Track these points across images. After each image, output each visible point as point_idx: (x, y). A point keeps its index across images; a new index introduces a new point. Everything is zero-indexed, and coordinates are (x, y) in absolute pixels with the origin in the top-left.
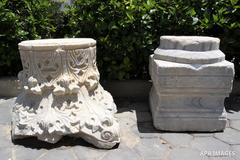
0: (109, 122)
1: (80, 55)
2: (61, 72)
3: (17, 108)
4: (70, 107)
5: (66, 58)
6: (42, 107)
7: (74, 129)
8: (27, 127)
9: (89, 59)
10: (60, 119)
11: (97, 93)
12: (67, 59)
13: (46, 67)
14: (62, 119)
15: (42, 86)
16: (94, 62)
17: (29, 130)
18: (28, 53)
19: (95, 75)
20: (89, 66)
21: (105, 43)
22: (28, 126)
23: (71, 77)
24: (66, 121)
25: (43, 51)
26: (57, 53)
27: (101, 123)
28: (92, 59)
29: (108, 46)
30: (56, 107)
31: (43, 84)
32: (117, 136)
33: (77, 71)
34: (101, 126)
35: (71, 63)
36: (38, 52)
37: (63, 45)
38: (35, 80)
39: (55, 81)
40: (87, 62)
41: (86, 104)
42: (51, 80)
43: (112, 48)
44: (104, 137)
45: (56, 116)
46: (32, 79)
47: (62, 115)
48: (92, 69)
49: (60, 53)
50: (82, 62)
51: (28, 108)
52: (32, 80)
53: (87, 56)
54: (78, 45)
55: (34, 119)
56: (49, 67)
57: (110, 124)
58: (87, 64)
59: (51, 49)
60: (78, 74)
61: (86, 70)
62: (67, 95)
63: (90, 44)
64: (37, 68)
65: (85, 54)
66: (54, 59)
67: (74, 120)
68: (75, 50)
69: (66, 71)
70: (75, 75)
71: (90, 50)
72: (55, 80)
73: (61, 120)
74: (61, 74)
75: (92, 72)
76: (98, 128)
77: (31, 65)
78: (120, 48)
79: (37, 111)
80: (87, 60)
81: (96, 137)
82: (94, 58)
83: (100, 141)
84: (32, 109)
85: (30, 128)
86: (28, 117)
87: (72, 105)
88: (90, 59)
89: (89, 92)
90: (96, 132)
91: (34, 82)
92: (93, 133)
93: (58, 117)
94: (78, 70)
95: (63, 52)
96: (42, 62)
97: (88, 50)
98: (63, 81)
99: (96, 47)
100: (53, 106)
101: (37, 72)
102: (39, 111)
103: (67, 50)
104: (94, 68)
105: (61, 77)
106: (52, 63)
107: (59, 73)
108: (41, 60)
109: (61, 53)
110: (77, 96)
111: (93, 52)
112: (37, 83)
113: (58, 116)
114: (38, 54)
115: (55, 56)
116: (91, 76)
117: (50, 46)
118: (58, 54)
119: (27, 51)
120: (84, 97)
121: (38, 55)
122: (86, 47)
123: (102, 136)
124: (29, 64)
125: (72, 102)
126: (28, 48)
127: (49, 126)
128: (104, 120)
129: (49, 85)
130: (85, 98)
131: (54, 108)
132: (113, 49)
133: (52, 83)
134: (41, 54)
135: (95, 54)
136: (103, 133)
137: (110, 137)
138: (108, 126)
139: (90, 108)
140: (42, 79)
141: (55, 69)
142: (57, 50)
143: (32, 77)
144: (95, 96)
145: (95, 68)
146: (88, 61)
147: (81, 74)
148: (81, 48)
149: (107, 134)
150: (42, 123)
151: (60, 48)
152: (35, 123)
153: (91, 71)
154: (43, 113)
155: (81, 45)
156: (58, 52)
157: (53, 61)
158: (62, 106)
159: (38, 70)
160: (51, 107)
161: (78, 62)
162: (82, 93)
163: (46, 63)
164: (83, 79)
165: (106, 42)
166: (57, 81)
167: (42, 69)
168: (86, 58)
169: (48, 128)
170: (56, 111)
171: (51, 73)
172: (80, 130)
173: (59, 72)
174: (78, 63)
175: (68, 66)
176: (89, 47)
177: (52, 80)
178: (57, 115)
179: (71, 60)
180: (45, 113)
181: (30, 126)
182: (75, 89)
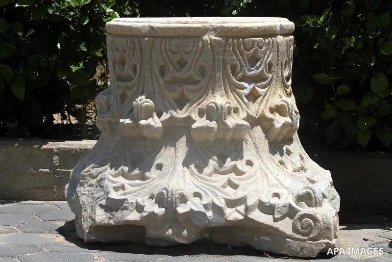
0: (313, 196)
1: (256, 51)
2: (210, 88)
3: (95, 175)
4: (224, 169)
5: (224, 55)
6: (160, 167)
7: (231, 213)
8: (127, 205)
9: (274, 63)
10: (202, 190)
11: (289, 153)
12: (227, 58)
13: (177, 74)
14: (207, 191)
15: (165, 116)
16: (286, 73)
17: (132, 211)
18: (139, 42)
19: (288, 105)
20: (274, 82)
21: (318, 31)
22: (130, 201)
23: (232, 100)
24: (216, 196)
25: (174, 37)
26: (204, 42)
27: (293, 200)
28: (282, 65)
29: (328, 40)
30: (192, 166)
31: (167, 113)
32: (328, 229)
33: (246, 88)
34: (294, 204)
35: (234, 68)
36: (164, 41)
37: (219, 25)
38: (150, 103)
39: (195, 107)
40: (270, 71)
41: (261, 169)
42: (185, 105)
43: (339, 46)
44: (300, 228)
45: (194, 184)
46: (143, 101)
47: (207, 184)
48: (280, 91)
49: (211, 44)
50: (257, 68)
51: (126, 169)
52: (143, 103)
53: (271, 56)
54: (252, 27)
55: (143, 188)
56: (184, 74)
57: (316, 201)
58: (270, 76)
59: (193, 34)
60: (247, 97)
61: (267, 89)
62: (219, 141)
63: (278, 29)
64: (156, 78)
65: (267, 49)
66: (197, 55)
67: (233, 194)
68: (243, 38)
69: (221, 87)
70: (240, 96)
71: (277, 43)
72: (195, 105)
73: (204, 192)
74: (210, 92)
75: (281, 97)
76: (288, 210)
77: (141, 70)
78: (360, 46)
79: (148, 174)
80: (270, 65)
81: (281, 229)
82: (286, 64)
83: (290, 237)
84: (137, 171)
85: (134, 205)
86: (127, 186)
87: (230, 165)
88: (278, 65)
89: (269, 143)
90: (282, 218)
91: (147, 107)
92: (275, 220)
93: (196, 186)
94: (248, 87)
95: (219, 41)
96: (169, 63)
97: (273, 42)
98: (214, 105)
99: (292, 37)
100: (186, 164)
101: (156, 85)
102: (153, 173)
103: (228, 38)
104: (286, 91)
105: (208, 98)
106: (191, 66)
107: (206, 90)
108: (169, 58)
109: (214, 44)
110: (242, 149)
111: (285, 48)
112: (154, 111)
113: (196, 184)
114: (163, 43)
115: (199, 49)
116: (277, 106)
117: (191, 28)
118: (207, 46)
119: (138, 37)
120: (258, 151)
121: (163, 47)
122: (269, 33)
123: (296, 225)
124: (138, 68)
125: (229, 159)
126: (141, 30)
127: (178, 200)
128: (302, 191)
129: (181, 114)
130: (259, 155)
131: (188, 167)
132: (341, 49)
133: (186, 111)
134: (170, 45)
135: (291, 55)
136: (298, 219)
137: (312, 228)
138: (310, 205)
139: (270, 175)
140: (166, 102)
141: (198, 79)
142: (206, 37)
143: (143, 97)
144: (283, 157)
145: (288, 90)
146: (273, 69)
147: (253, 96)
148: (257, 34)
149: (307, 221)
150: (165, 191)
151: (213, 32)
152: (144, 196)
153: (277, 95)
154: (163, 178)
155: (259, 28)
156: (209, 40)
157: (195, 61)
158: (206, 164)
159: (158, 81)
160: (181, 166)
161: (249, 68)
162: (254, 143)
163: (177, 66)
164: (258, 110)
165: (322, 29)
166: (200, 106)
167: (167, 78)
168: (269, 60)
169: (176, 203)
170: (192, 174)
171: (187, 89)
172: (246, 216)
173: (204, 88)
174: (250, 71)
175: (225, 76)
176: (277, 35)
177: (188, 105)
178: (196, 182)
179: (235, 62)
180: (169, 176)
181: (134, 202)
182: (238, 127)
